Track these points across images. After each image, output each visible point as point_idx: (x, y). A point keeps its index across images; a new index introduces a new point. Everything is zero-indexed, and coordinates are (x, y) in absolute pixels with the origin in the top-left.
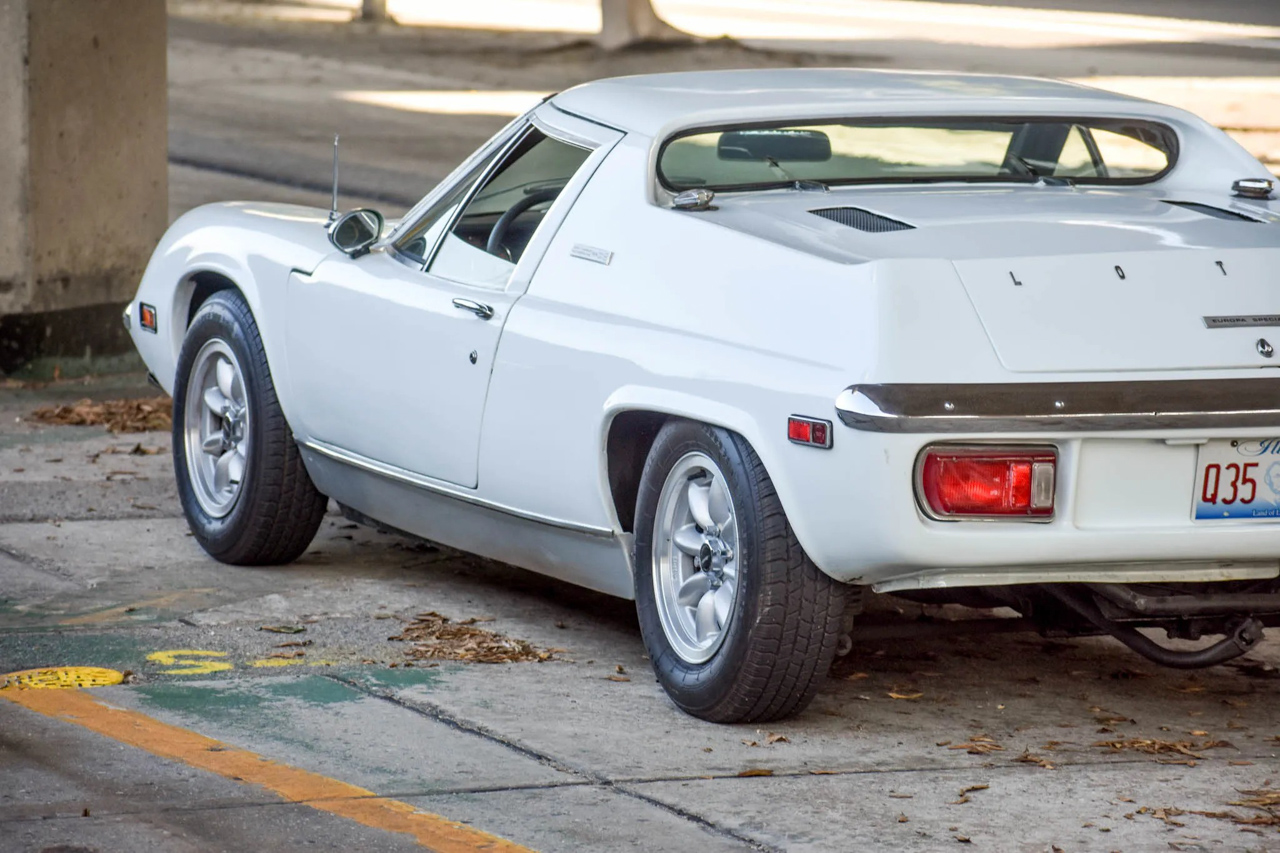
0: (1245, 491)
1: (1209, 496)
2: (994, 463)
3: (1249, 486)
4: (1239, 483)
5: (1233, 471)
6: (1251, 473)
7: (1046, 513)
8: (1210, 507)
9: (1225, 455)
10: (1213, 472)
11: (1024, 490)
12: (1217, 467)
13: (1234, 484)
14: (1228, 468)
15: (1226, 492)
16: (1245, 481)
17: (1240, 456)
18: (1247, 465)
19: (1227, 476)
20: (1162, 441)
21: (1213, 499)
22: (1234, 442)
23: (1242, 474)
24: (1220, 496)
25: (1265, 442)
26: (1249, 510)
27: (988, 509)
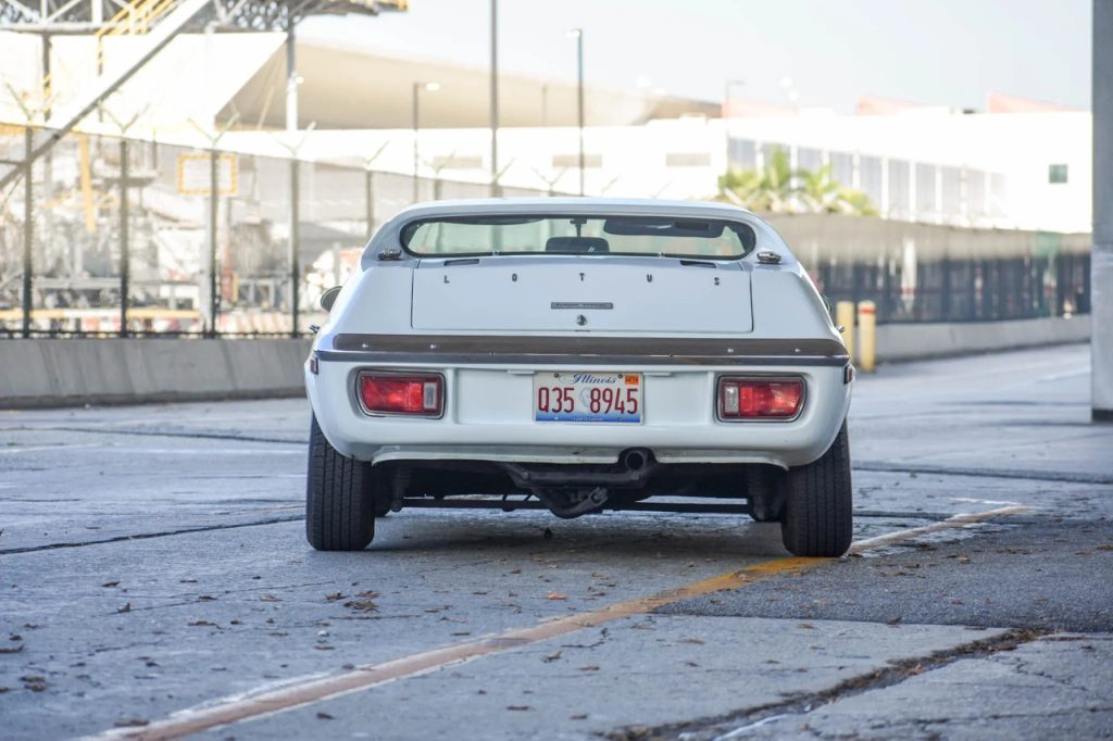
0: (566, 405)
1: (543, 407)
3: (569, 402)
4: (562, 400)
5: (557, 392)
6: (569, 394)
7: (437, 412)
8: (544, 413)
9: (551, 383)
10: (544, 392)
11: (419, 399)
12: (547, 390)
13: (559, 400)
14: (554, 390)
15: (553, 405)
16: (566, 399)
17: (562, 383)
18: (566, 389)
19: (554, 396)
20: (505, 371)
21: (546, 409)
22: (557, 374)
23: (564, 394)
24: (551, 408)
25: (578, 375)
26: (570, 417)
27: (398, 409)
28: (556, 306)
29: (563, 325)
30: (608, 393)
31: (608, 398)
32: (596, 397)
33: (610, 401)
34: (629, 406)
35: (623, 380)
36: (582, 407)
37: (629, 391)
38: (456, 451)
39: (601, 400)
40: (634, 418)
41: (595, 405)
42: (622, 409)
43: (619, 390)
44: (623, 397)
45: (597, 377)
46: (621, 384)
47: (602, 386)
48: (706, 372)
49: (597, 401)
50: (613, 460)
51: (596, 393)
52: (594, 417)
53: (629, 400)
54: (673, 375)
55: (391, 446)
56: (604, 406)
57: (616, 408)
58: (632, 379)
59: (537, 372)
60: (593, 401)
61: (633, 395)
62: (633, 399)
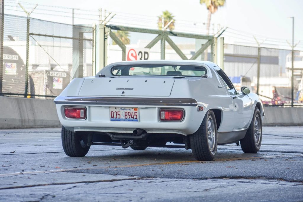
0: (118, 116)
1: (112, 117)
3: (119, 115)
4: (117, 115)
5: (116, 113)
6: (119, 113)
7: (85, 118)
8: (113, 119)
9: (114, 110)
10: (112, 113)
11: (79, 114)
12: (113, 112)
13: (116, 115)
14: (115, 112)
15: (115, 116)
16: (118, 115)
17: (117, 110)
18: (118, 112)
19: (115, 114)
20: (101, 107)
21: (113, 117)
22: (115, 108)
23: (117, 113)
24: (114, 117)
25: (121, 108)
26: (119, 120)
29: (118, 94)
30: (129, 113)
31: (129, 114)
32: (126, 114)
33: (130, 115)
34: (135, 117)
35: (133, 109)
36: (123, 117)
37: (135, 112)
38: (93, 129)
39: (128, 115)
40: (136, 120)
41: (126, 116)
42: (133, 118)
43: (132, 112)
44: (133, 114)
45: (126, 109)
46: (133, 111)
47: (128, 111)
48: (155, 108)
49: (127, 115)
51: (126, 113)
52: (126, 120)
53: (135, 115)
54: (146, 108)
55: (77, 127)
56: (128, 117)
57: (132, 117)
58: (136, 109)
59: (110, 107)
60: (125, 115)
61: (136, 114)
62: (136, 115)
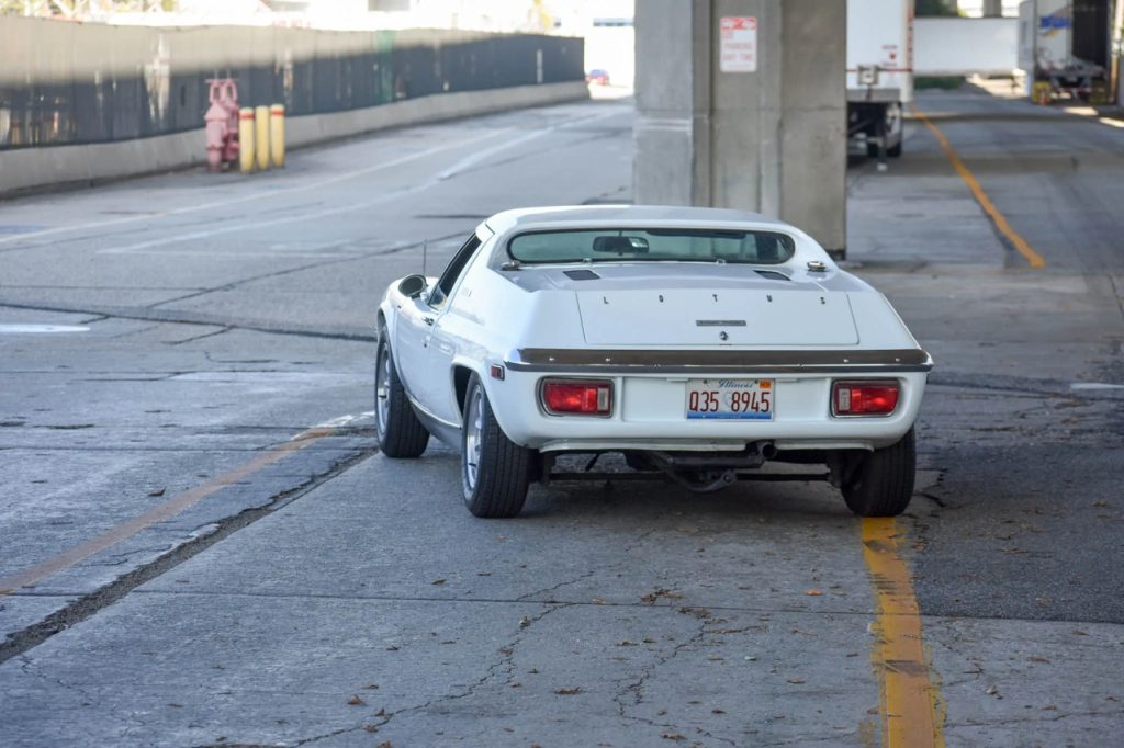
0: (712, 405)
1: (694, 406)
2: (577, 387)
3: (714, 403)
4: (709, 402)
5: (705, 395)
6: (715, 396)
7: (607, 413)
8: (694, 413)
9: (700, 388)
10: (695, 395)
11: (593, 401)
12: (697, 393)
13: (706, 402)
14: (703, 394)
15: (702, 405)
16: (712, 400)
17: (709, 388)
18: (712, 393)
19: (703, 398)
20: (665, 379)
21: (696, 409)
22: (705, 381)
23: (710, 397)
24: (699, 408)
25: (722, 382)
26: (715, 415)
27: (575, 411)
28: (700, 323)
29: (708, 340)
30: (746, 396)
31: (746, 399)
32: (736, 399)
33: (747, 402)
34: (763, 406)
35: (758, 385)
36: (725, 408)
37: (763, 393)
39: (740, 402)
40: (766, 415)
41: (736, 405)
42: (757, 408)
43: (755, 394)
44: (758, 399)
45: (737, 383)
46: (757, 389)
47: (741, 391)
48: (824, 378)
49: (737, 402)
50: (741, 447)
51: (736, 396)
52: (735, 415)
53: (763, 401)
54: (799, 380)
56: (743, 406)
57: (752, 408)
58: (765, 384)
59: (690, 380)
60: (734, 402)
61: (766, 397)
62: (767, 401)
